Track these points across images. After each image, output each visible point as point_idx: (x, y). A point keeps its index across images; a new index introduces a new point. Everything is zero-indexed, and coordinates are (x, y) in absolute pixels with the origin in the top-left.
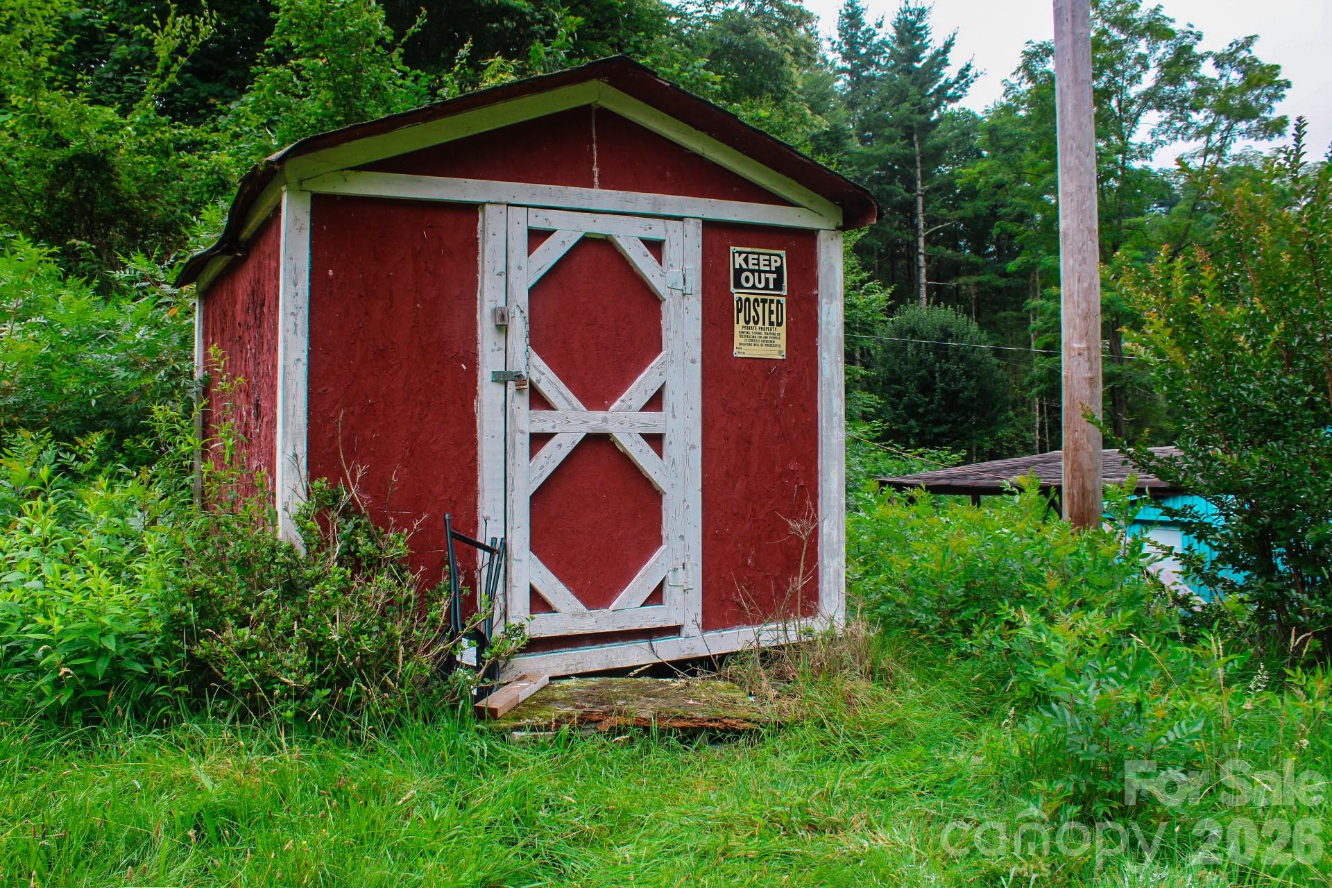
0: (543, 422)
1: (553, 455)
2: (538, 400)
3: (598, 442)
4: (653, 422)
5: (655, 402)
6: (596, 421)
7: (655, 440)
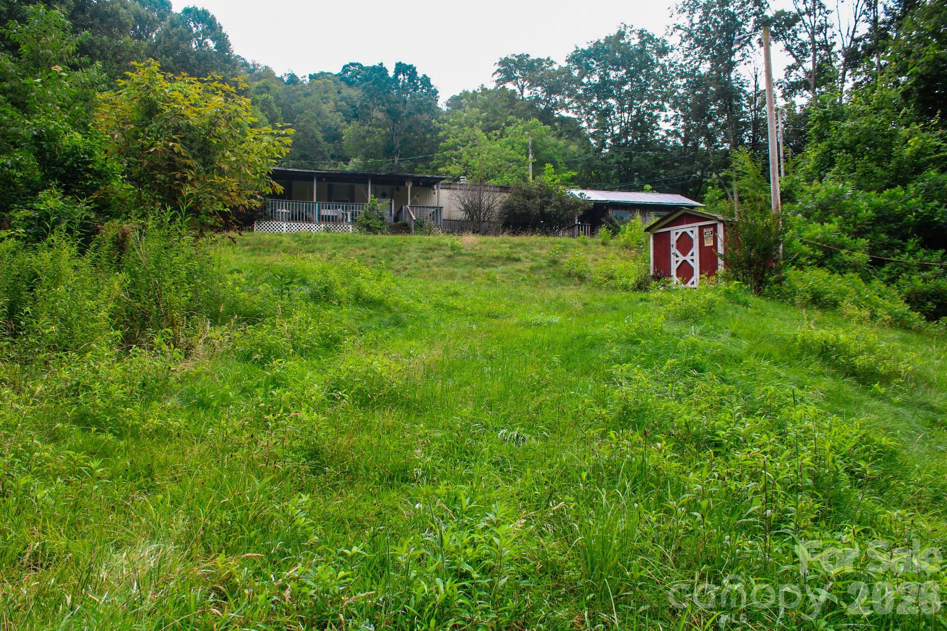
0: (678, 259)
1: (679, 263)
2: (677, 256)
3: (685, 261)
4: (692, 258)
5: (692, 255)
6: (684, 258)
7: (692, 260)
